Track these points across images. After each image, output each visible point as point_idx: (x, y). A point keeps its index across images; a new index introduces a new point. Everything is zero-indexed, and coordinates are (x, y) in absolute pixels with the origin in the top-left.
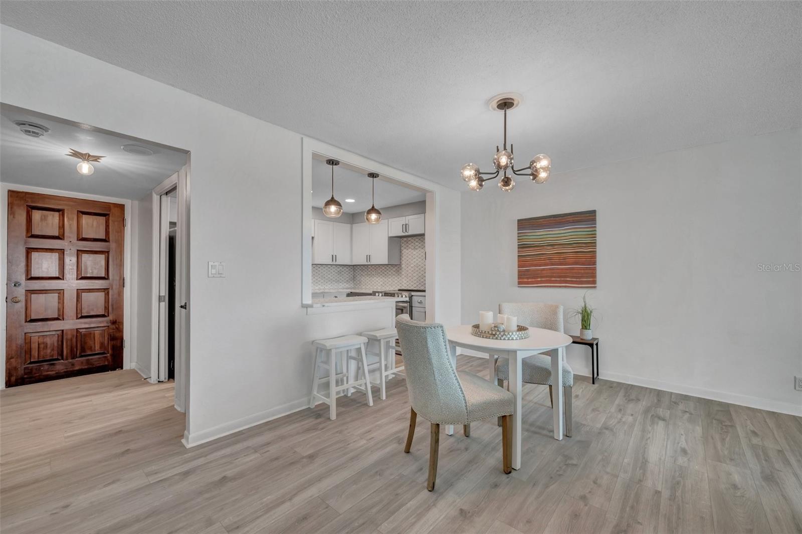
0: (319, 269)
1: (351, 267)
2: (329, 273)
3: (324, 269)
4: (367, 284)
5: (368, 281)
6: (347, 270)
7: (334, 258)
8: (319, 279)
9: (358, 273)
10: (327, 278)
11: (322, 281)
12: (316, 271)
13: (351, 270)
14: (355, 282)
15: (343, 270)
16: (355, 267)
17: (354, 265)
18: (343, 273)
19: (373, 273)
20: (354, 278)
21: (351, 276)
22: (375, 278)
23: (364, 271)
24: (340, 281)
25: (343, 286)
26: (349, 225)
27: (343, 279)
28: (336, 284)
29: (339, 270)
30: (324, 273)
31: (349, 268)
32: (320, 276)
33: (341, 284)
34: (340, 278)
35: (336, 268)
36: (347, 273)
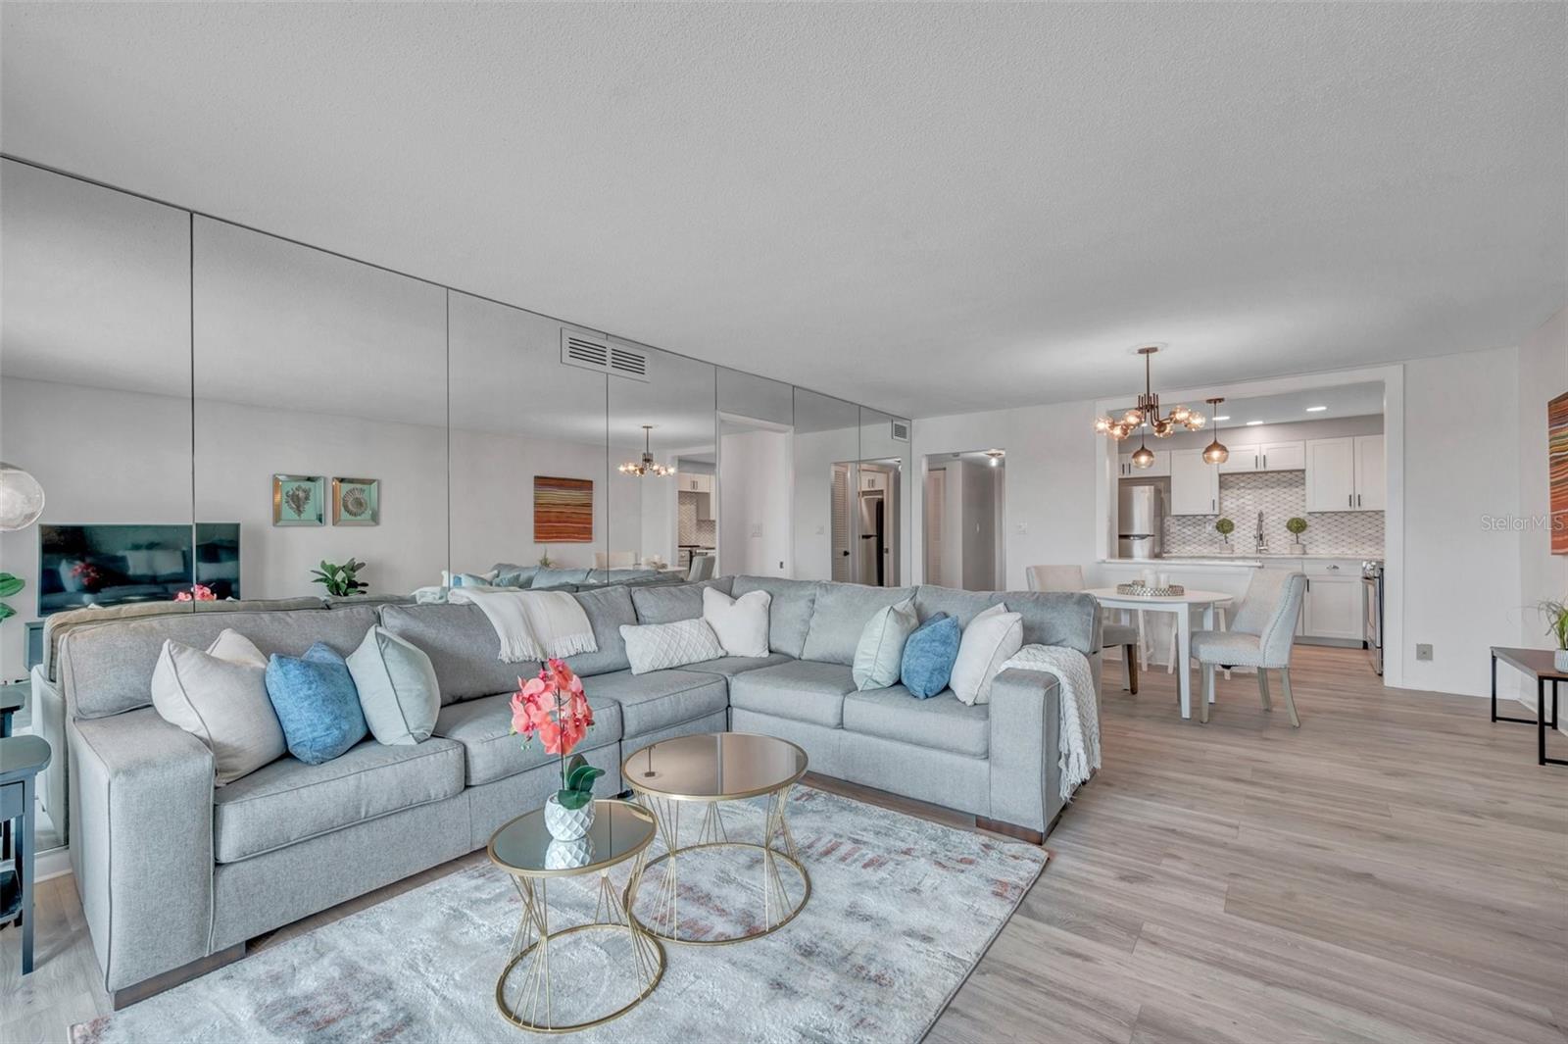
0: (1343, 520)
3: (1356, 520)
7: (1354, 500)
8: (1344, 537)
32: (1343, 532)
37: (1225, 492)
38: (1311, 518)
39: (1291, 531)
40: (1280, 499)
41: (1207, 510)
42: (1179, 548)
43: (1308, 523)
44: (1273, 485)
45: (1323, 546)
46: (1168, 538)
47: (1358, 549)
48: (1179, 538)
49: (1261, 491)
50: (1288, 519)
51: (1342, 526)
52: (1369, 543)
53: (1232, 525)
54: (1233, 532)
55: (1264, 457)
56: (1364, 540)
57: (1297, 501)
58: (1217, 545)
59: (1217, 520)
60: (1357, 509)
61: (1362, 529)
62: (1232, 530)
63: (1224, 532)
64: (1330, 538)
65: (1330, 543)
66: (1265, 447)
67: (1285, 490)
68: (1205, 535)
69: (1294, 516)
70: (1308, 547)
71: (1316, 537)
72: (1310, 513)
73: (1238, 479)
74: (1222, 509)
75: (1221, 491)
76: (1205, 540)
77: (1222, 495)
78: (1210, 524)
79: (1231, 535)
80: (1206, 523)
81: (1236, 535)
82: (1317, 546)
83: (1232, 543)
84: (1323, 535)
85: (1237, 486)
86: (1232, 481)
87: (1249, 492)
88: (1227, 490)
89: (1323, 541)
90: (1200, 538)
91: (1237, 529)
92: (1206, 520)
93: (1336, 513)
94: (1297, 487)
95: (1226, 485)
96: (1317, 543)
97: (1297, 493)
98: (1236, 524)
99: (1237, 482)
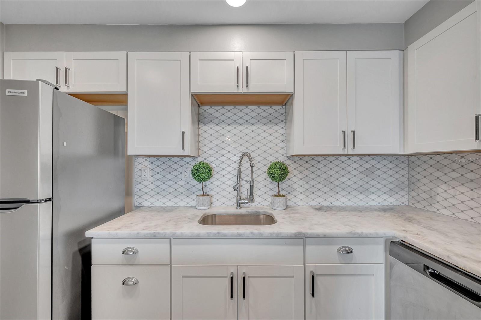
0: (320, 166)
1: (403, 159)
2: (343, 172)
4: (462, 207)
5: (463, 198)
6: (390, 166)
7: (347, 137)
8: (320, 186)
10: (337, 183)
11: (326, 189)
12: (313, 169)
13: (402, 165)
14: (413, 194)
15: (379, 166)
16: (413, 159)
17: (409, 155)
18: (378, 173)
21: (404, 179)
24: (373, 190)
25: (379, 200)
26: (395, 55)
27: (379, 186)
28: (361, 196)
29: (368, 166)
30: (332, 172)
31: (397, 162)
32: (319, 179)
33: (372, 196)
34: (373, 183)
35: (361, 162)
36: (391, 172)
37: (204, 128)
39: (272, 178)
40: (259, 138)
41: (175, 149)
42: (152, 200)
44: (253, 121)
45: (302, 196)
46: (139, 186)
47: (333, 200)
48: (152, 186)
49: (241, 128)
50: (269, 163)
51: (319, 172)
52: (344, 193)
53: (210, 170)
54: (211, 180)
55: (247, 68)
56: (338, 189)
57: (277, 141)
58: (194, 197)
60: (350, 152)
61: (337, 176)
62: (208, 177)
63: (201, 181)
64: (307, 186)
65: (308, 193)
66: (248, 55)
67: (265, 128)
68: (182, 183)
70: (288, 197)
71: (296, 186)
72: (289, 157)
73: (217, 111)
74: (199, 149)
75: (199, 127)
76: (182, 189)
77: (201, 132)
78: (187, 167)
79: (207, 183)
80: (182, 166)
81: (212, 183)
82: (295, 196)
83: (211, 193)
84: (301, 183)
85: (216, 121)
86: (211, 114)
87: (229, 128)
88: (205, 125)
89: (301, 190)
90: (176, 186)
91: (216, 176)
92: (182, 163)
93: (313, 157)
94: (276, 124)
95: (205, 118)
96: (295, 193)
97: (276, 131)
98: (215, 169)
99: (216, 114)
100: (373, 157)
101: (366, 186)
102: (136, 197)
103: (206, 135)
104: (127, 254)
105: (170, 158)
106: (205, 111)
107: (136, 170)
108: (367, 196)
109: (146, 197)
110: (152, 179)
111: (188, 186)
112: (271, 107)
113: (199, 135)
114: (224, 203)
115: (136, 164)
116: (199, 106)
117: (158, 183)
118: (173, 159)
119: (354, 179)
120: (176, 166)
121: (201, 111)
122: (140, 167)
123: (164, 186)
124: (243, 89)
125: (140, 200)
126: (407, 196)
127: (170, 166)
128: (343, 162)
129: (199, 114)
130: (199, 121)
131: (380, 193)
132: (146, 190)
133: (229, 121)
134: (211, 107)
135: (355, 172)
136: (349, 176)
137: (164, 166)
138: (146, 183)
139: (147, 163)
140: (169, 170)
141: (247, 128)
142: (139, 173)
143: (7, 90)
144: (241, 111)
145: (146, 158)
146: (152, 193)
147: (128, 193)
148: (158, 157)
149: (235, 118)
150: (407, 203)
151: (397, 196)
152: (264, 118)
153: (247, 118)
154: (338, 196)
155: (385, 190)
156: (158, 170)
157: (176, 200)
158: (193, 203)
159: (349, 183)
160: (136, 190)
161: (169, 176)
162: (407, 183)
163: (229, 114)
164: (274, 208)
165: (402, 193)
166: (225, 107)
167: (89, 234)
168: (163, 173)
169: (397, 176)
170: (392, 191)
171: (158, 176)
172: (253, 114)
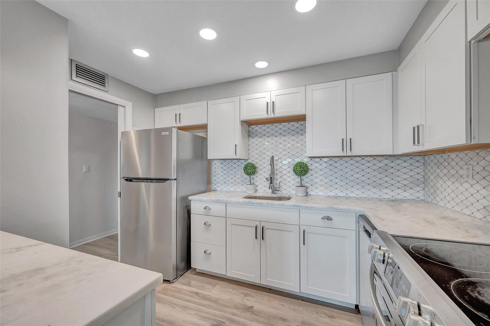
0: (337, 165)
2: (357, 170)
3: (346, 165)
4: (449, 198)
5: (449, 190)
6: (405, 164)
7: (347, 143)
8: (337, 181)
9: (432, 171)
10: (352, 178)
11: (342, 183)
12: (331, 168)
13: (418, 164)
14: (426, 189)
15: (392, 165)
18: (392, 170)
19: (461, 172)
20: (425, 182)
21: (418, 177)
22: (466, 185)
23: (442, 167)
25: (392, 194)
27: (392, 182)
28: (374, 190)
30: (347, 170)
31: (411, 161)
32: (336, 175)
33: (386, 191)
34: (386, 179)
35: (375, 162)
37: (252, 140)
38: (312, 162)
39: (296, 174)
40: (289, 145)
42: (222, 187)
43: (311, 167)
44: (285, 133)
45: (322, 188)
46: (215, 178)
47: (348, 192)
48: (222, 178)
49: (276, 139)
50: (295, 163)
51: (336, 170)
52: (358, 187)
53: (255, 168)
54: (257, 175)
56: (352, 184)
59: (247, 163)
60: (349, 154)
61: (352, 173)
62: (254, 173)
63: (249, 175)
64: (326, 181)
65: (326, 186)
67: (293, 138)
68: (239, 176)
69: (298, 160)
70: (311, 188)
71: (316, 180)
72: (311, 158)
73: (260, 128)
74: (249, 154)
75: (249, 139)
76: (238, 181)
77: (250, 143)
78: (241, 166)
79: (254, 177)
80: (239, 166)
81: (257, 177)
82: (316, 188)
83: (257, 183)
84: (321, 178)
85: (260, 135)
86: (257, 131)
87: (268, 139)
88: (253, 138)
89: (321, 183)
90: (235, 178)
91: (260, 172)
92: (239, 163)
93: (331, 158)
94: (302, 135)
95: (253, 133)
96: (316, 186)
97: (302, 140)
98: (259, 168)
99: (260, 131)
100: (386, 157)
101: (379, 182)
102: (213, 184)
103: (253, 145)
104: (206, 209)
105: (232, 160)
106: (253, 129)
107: (213, 168)
108: (380, 190)
109: (218, 185)
110: (221, 174)
111: (242, 179)
112: (298, 123)
113: (249, 145)
114: (265, 191)
115: (213, 164)
116: (249, 126)
117: (225, 176)
118: (233, 161)
119: (368, 176)
120: (235, 166)
121: (250, 129)
122: (215, 166)
123: (228, 178)
124: (271, 116)
125: (215, 187)
126: (422, 192)
127: (232, 166)
128: (357, 162)
129: (249, 131)
130: (249, 136)
131: (393, 188)
132: (218, 180)
133: (268, 135)
134: (257, 126)
135: (369, 170)
136: (363, 173)
137: (228, 166)
138: (218, 176)
139: (219, 164)
140: (231, 168)
141: (280, 139)
142: (215, 170)
143: (162, 133)
144: (276, 127)
145: (219, 160)
146: (222, 182)
147: (209, 182)
148: (225, 160)
149: (272, 132)
150: (422, 198)
151: (411, 191)
152: (293, 130)
153: (280, 131)
154: (353, 189)
155: (399, 185)
156: (225, 168)
157: (235, 187)
158: (245, 190)
159: (363, 179)
160: (213, 180)
161: (232, 172)
162: (422, 180)
163: (268, 130)
164: (298, 195)
165: (418, 189)
166: (265, 125)
167: (190, 198)
168: (228, 170)
169: (411, 173)
170: (406, 187)
171: (225, 172)
172: (285, 129)
